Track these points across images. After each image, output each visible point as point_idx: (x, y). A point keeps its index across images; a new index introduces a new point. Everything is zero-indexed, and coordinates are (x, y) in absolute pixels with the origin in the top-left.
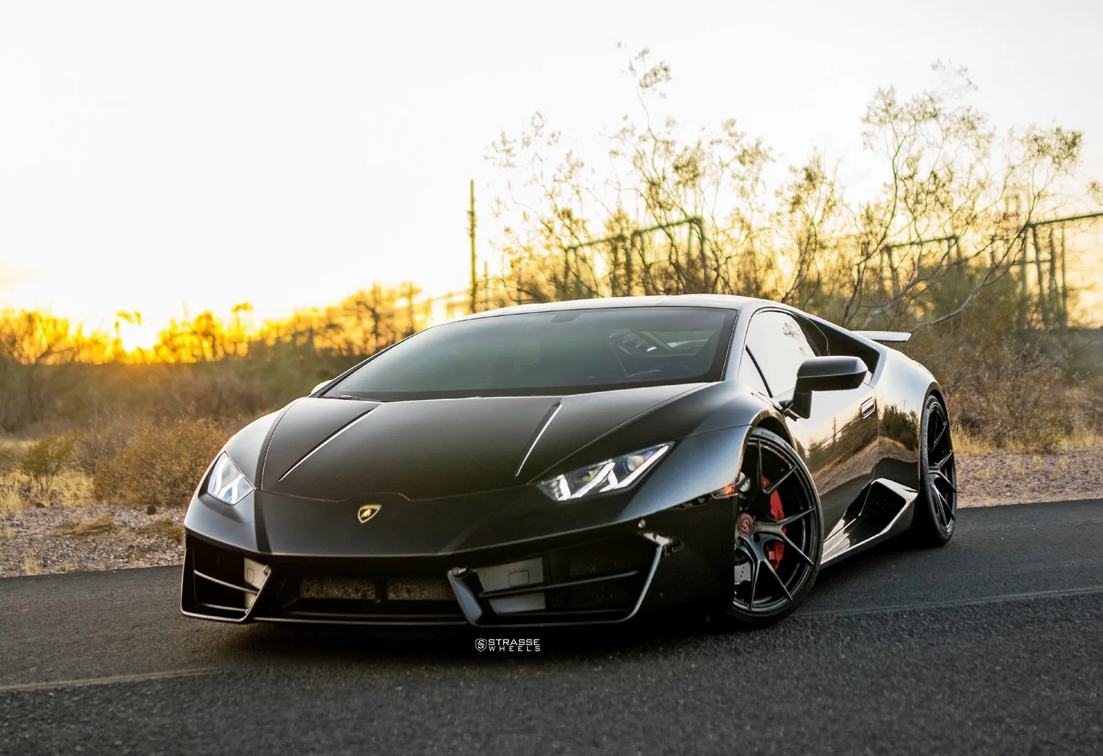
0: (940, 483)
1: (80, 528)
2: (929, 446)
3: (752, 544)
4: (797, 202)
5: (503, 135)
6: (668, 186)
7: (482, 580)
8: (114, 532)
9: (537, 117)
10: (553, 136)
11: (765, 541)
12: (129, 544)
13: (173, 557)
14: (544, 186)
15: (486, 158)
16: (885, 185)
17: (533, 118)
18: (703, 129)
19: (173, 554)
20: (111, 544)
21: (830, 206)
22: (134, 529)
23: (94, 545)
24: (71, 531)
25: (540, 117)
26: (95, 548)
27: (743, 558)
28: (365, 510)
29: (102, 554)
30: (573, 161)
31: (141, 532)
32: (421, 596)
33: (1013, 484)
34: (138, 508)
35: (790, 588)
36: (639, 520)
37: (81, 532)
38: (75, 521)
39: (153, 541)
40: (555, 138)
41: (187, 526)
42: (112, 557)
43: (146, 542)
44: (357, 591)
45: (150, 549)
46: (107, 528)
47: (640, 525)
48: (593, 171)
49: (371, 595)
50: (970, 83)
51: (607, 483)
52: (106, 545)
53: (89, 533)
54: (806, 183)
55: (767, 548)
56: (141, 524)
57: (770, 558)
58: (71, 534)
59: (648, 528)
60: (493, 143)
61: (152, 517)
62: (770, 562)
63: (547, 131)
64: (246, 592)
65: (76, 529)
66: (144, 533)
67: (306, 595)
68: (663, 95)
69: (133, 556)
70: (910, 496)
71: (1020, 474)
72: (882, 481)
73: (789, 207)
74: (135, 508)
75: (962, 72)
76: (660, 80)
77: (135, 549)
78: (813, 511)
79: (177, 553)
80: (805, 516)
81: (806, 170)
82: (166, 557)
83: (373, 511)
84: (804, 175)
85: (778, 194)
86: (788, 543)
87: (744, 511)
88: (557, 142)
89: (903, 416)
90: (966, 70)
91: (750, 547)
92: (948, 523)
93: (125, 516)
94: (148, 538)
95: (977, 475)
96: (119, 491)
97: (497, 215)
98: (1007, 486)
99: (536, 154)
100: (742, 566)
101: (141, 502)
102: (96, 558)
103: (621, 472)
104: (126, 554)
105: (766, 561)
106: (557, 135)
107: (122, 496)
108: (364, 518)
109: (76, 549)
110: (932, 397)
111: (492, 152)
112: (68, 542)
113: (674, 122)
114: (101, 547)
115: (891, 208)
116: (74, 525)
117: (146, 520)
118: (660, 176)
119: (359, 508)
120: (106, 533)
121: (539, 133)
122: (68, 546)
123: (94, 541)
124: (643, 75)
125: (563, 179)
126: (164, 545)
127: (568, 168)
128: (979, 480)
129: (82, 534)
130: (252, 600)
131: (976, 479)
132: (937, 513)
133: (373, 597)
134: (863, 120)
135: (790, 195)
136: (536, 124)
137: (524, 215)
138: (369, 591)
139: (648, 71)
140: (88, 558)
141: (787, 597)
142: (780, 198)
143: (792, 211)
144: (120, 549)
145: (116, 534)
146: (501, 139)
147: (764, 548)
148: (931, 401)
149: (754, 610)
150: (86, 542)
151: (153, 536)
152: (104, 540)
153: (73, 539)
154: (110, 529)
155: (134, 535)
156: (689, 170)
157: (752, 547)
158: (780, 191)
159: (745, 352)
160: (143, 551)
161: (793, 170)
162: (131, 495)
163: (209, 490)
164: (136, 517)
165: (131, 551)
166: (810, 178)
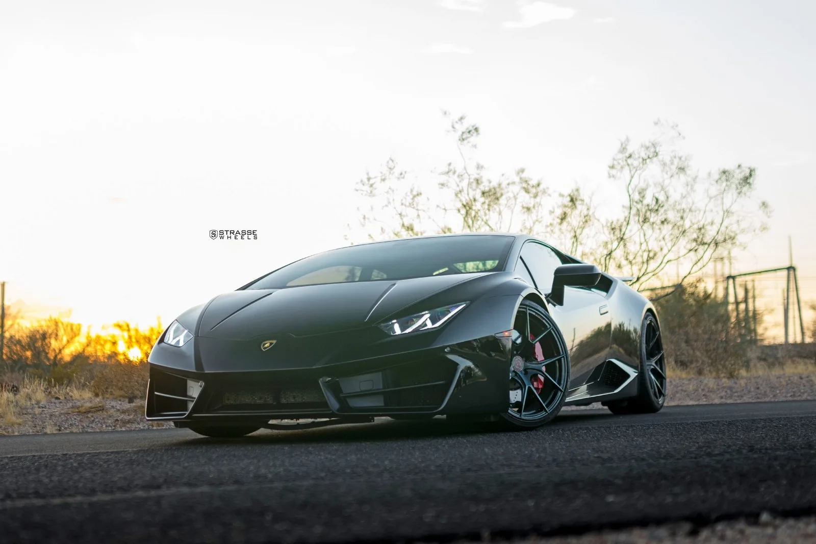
0: (654, 371)
1: (84, 408)
2: (646, 343)
3: (522, 376)
4: (564, 218)
5: (368, 174)
6: (477, 206)
7: (342, 385)
8: (106, 411)
9: (390, 162)
10: (401, 174)
11: (531, 375)
12: (116, 418)
13: (145, 426)
14: (395, 208)
15: (357, 190)
16: (624, 207)
17: (388, 162)
18: (503, 175)
19: (145, 425)
20: (103, 419)
21: (587, 220)
22: (119, 410)
23: (93, 419)
24: (77, 410)
25: (393, 161)
26: (93, 421)
27: (518, 385)
28: (267, 343)
29: (97, 424)
30: (415, 193)
31: (124, 412)
32: (302, 400)
33: (708, 394)
34: (122, 400)
35: (548, 406)
36: (446, 347)
37: (84, 411)
38: (80, 405)
39: (131, 417)
40: (402, 176)
41: (151, 362)
42: (104, 426)
43: (127, 417)
44: (260, 399)
45: (129, 422)
46: (101, 409)
47: (446, 350)
48: (428, 199)
49: (270, 400)
50: (680, 134)
51: (426, 325)
52: (100, 419)
53: (89, 412)
54: (570, 204)
55: (533, 380)
56: (124, 408)
57: (535, 386)
58: (78, 412)
59: (452, 352)
60: (362, 181)
61: (131, 404)
62: (535, 388)
63: (397, 171)
64: (187, 400)
65: (80, 409)
66: (125, 413)
67: (227, 402)
68: (475, 146)
69: (118, 426)
70: (633, 374)
71: (713, 388)
72: (614, 361)
73: (559, 221)
74: (120, 400)
75: (675, 127)
76: (472, 135)
77: (120, 422)
78: (564, 357)
79: (147, 424)
80: (558, 360)
81: (570, 195)
82: (140, 426)
83: (271, 344)
84: (569, 199)
85: (552, 212)
86: (547, 376)
87: (517, 354)
88: (403, 178)
89: (628, 332)
90: (677, 126)
91: (521, 378)
92: (660, 398)
93: (114, 403)
94: (128, 415)
95: (684, 389)
96: (109, 390)
97: (363, 226)
98: (704, 395)
99: (390, 188)
100: (516, 391)
101: (124, 397)
102: (93, 426)
103: (434, 320)
104: (114, 424)
105: (531, 386)
106: (404, 173)
107: (112, 394)
108: (265, 348)
109: (80, 421)
110: (648, 313)
111: (360, 186)
112: (75, 417)
113: (482, 167)
114: (97, 420)
115: (627, 219)
116: (79, 407)
117: (127, 405)
118: (472, 198)
119: (262, 343)
120: (101, 412)
121: (392, 172)
122: (75, 419)
123: (92, 416)
124: (461, 133)
125: (407, 204)
126: (139, 419)
127: (411, 197)
128: (685, 391)
129: (85, 413)
130: (191, 406)
131: (682, 390)
132: (652, 388)
133: (271, 402)
134: (610, 167)
135: (559, 212)
136: (390, 166)
137: (382, 229)
138: (268, 398)
139: (464, 130)
140: (88, 426)
141: (546, 411)
142: (553, 215)
143: (561, 224)
144: (110, 421)
145: (107, 412)
146: (366, 176)
147: (531, 380)
148: (648, 316)
149: (523, 417)
150: (87, 417)
151: (131, 415)
152: (99, 415)
153: (79, 415)
154: (103, 409)
155: (119, 414)
156: (493, 195)
157: (523, 378)
158: (552, 210)
159: (519, 260)
160: (125, 423)
161: (561, 195)
162: (118, 393)
163: (166, 340)
164: (121, 404)
165: (117, 422)
166: (572, 200)
